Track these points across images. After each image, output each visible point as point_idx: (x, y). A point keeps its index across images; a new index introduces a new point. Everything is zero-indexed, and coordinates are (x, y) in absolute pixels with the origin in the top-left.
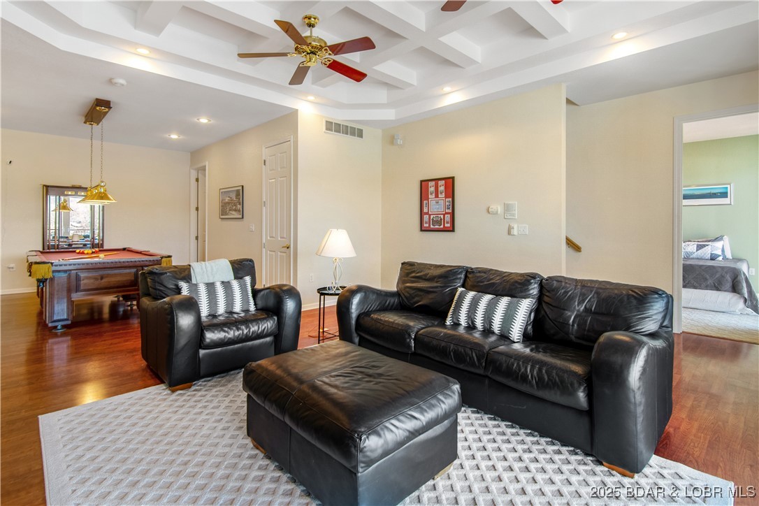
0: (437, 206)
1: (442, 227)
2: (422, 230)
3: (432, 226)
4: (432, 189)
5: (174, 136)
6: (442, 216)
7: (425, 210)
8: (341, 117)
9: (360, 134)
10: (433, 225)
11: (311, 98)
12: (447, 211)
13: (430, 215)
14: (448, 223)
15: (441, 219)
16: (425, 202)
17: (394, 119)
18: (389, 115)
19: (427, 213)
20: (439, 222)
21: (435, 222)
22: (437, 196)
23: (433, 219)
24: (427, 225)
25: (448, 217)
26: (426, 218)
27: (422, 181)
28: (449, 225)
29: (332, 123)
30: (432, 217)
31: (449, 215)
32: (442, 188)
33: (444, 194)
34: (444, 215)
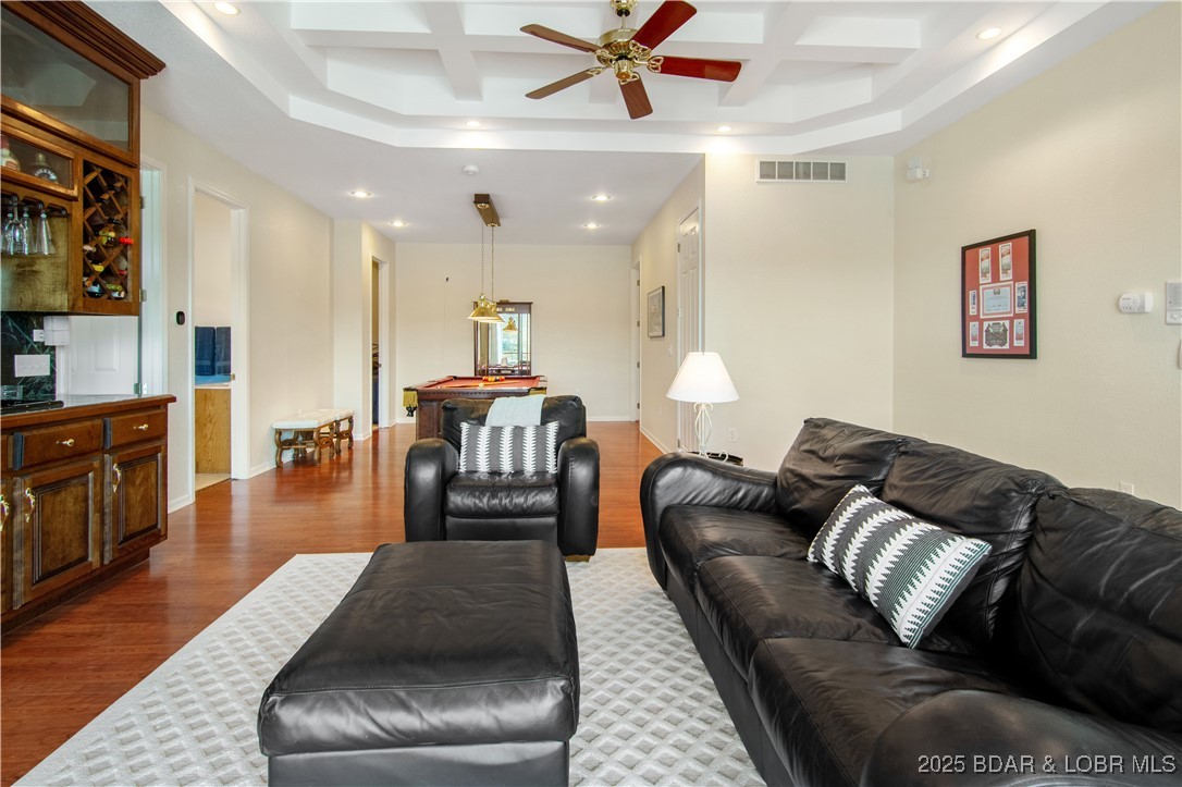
0: (998, 300)
1: (1007, 346)
2: (965, 355)
3: (985, 347)
4: (985, 264)
5: (592, 226)
6: (1007, 323)
7: (972, 311)
8: (790, 149)
9: (839, 172)
10: (989, 344)
11: (725, 129)
12: (1018, 310)
13: (981, 322)
14: (1019, 338)
15: (1005, 330)
16: (971, 293)
17: (900, 129)
18: (890, 122)
19: (976, 318)
20: (1000, 337)
21: (994, 337)
22: (996, 279)
23: (987, 331)
24: (975, 344)
25: (1020, 326)
26: (973, 327)
27: (964, 250)
28: (1021, 343)
29: (774, 163)
30: (986, 325)
31: (1022, 321)
32: (1006, 261)
33: (1010, 272)
34: (1011, 320)
